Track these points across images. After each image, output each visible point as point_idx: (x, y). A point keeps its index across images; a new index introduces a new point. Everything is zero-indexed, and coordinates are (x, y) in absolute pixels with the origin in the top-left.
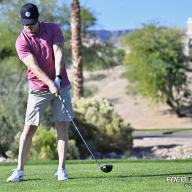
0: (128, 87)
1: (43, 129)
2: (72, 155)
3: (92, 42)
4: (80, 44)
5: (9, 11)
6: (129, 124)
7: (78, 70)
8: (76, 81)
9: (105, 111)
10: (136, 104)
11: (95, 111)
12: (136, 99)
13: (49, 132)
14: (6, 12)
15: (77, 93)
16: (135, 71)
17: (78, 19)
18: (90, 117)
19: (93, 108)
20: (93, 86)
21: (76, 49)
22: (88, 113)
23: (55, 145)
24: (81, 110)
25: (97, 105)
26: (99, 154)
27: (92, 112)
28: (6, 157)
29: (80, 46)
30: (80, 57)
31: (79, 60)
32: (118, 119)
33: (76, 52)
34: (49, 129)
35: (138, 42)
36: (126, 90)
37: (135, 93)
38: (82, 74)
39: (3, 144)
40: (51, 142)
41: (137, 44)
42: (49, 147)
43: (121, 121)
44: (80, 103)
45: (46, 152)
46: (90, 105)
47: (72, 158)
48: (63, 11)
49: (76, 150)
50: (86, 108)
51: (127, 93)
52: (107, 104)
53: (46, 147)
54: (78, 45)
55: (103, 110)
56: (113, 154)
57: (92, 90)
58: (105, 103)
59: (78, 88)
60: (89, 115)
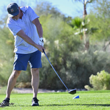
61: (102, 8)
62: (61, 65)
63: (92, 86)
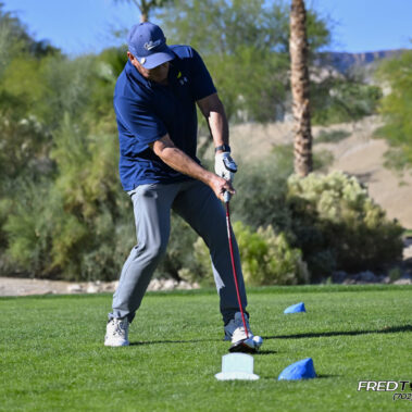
0: (387, 154)
1: (244, 229)
2: (297, 275)
3: (325, 73)
4: (305, 77)
5: (178, 18)
6: (396, 221)
7: (302, 124)
8: (299, 143)
9: (353, 198)
10: (402, 184)
11: (334, 197)
12: (402, 176)
13: (254, 235)
14: (173, 20)
15: (301, 164)
16: (401, 126)
17: (302, 33)
18: (326, 208)
19: (332, 192)
20: (325, 152)
21: (298, 87)
22: (322, 201)
23: (266, 258)
24: (309, 195)
25: (338, 187)
26: (343, 273)
27: (330, 200)
28: (179, 279)
29: (305, 81)
30: (307, 101)
31: (304, 106)
32: (375, 213)
33: (298, 91)
34: (255, 231)
35: (404, 73)
36: (384, 160)
37: (400, 166)
38: (309, 130)
39: (173, 256)
40: (259, 252)
41: (404, 77)
42: (255, 262)
43: (381, 215)
44: (308, 183)
45: (251, 270)
46: (327, 187)
47: (295, 281)
48: (274, 19)
49: (304, 267)
50: (319, 192)
51: (386, 165)
52: (356, 185)
53: (250, 262)
54: (301, 79)
55: (348, 196)
56: (368, 274)
57: (323, 158)
58: (352, 183)
59: (303, 155)
60: (325, 204)
61: (190, 24)
62: (97, 203)
63: (203, 270)
